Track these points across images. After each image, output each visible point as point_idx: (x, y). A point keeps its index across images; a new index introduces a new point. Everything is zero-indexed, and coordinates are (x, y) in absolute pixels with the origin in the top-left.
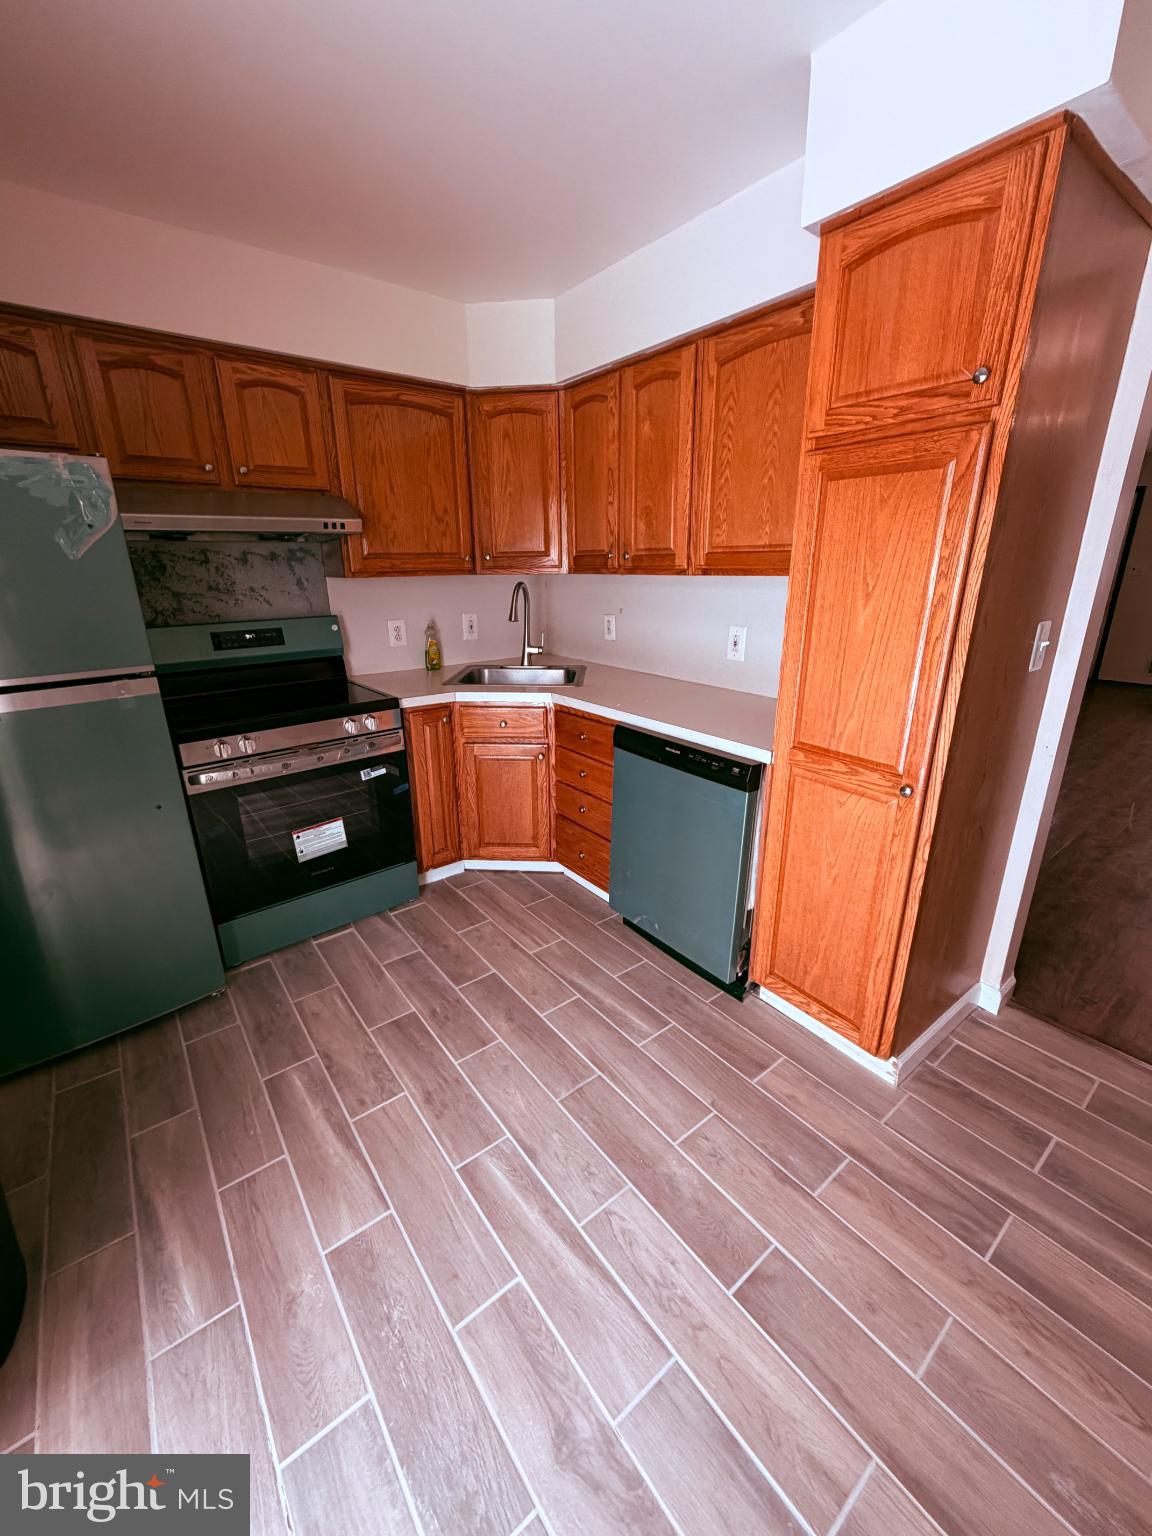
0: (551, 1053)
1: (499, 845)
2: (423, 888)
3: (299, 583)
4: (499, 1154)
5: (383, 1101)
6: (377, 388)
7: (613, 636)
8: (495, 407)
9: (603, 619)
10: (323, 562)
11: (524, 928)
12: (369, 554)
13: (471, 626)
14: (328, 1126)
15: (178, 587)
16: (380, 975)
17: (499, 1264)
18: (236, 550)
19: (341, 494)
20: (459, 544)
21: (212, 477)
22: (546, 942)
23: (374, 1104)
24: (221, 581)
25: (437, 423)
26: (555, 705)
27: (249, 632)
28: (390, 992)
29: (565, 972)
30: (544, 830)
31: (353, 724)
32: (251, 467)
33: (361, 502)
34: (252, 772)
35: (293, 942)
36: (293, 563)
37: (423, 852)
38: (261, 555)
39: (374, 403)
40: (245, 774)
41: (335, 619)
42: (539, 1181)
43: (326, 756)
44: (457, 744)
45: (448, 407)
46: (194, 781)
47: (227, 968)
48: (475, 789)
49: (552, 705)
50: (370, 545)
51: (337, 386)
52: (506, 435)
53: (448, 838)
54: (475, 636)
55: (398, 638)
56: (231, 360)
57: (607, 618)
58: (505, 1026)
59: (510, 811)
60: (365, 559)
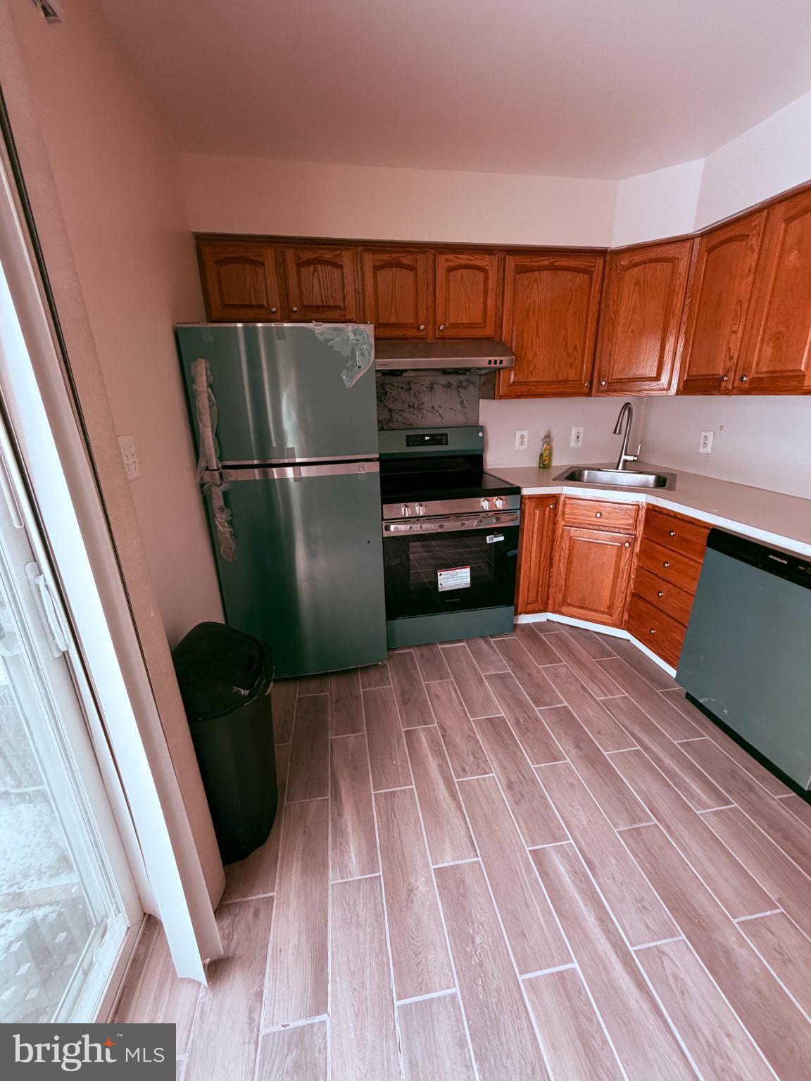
0: (612, 789)
1: (578, 607)
2: (515, 626)
3: (462, 403)
4: (562, 852)
5: (478, 774)
6: (539, 259)
7: (709, 450)
8: (630, 261)
9: (701, 434)
10: (480, 389)
11: (592, 676)
12: (513, 382)
13: (578, 437)
14: (441, 778)
15: (392, 406)
16: (481, 682)
17: (559, 944)
18: (427, 381)
19: (501, 338)
20: (581, 373)
21: (424, 333)
22: (612, 694)
23: (472, 774)
24: (416, 402)
25: (581, 279)
26: (648, 504)
27: (427, 436)
28: (487, 696)
29: (627, 723)
30: (619, 604)
31: (487, 502)
32: (447, 325)
33: (514, 344)
34: (421, 527)
35: (427, 643)
36: (460, 390)
37: (520, 601)
38: (442, 385)
39: (534, 271)
40: (417, 529)
41: (482, 429)
42: (596, 892)
43: (467, 523)
44: (557, 525)
45: (590, 267)
46: (387, 528)
47: (389, 649)
48: (566, 561)
49: (645, 505)
50: (516, 375)
51: (511, 262)
52: (637, 283)
53: (540, 594)
54: (580, 444)
55: (522, 443)
56: (446, 253)
57: (704, 434)
58: (573, 752)
59: (593, 583)
60: (510, 385)
